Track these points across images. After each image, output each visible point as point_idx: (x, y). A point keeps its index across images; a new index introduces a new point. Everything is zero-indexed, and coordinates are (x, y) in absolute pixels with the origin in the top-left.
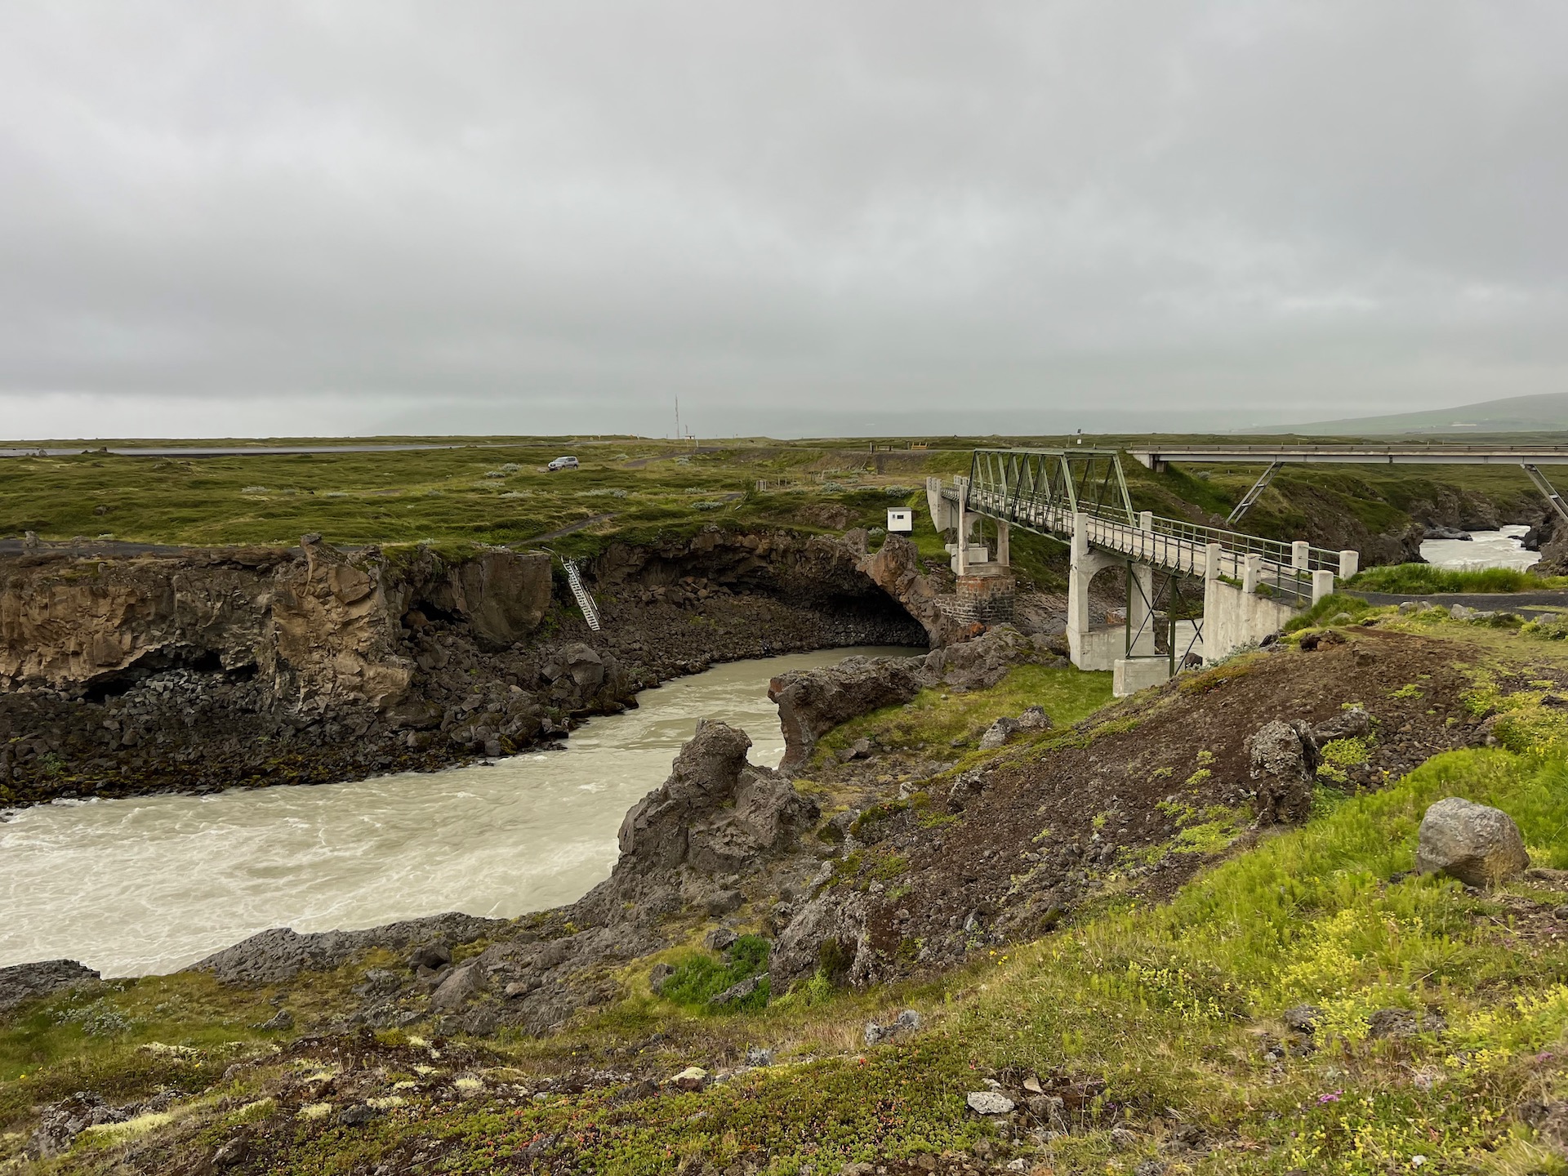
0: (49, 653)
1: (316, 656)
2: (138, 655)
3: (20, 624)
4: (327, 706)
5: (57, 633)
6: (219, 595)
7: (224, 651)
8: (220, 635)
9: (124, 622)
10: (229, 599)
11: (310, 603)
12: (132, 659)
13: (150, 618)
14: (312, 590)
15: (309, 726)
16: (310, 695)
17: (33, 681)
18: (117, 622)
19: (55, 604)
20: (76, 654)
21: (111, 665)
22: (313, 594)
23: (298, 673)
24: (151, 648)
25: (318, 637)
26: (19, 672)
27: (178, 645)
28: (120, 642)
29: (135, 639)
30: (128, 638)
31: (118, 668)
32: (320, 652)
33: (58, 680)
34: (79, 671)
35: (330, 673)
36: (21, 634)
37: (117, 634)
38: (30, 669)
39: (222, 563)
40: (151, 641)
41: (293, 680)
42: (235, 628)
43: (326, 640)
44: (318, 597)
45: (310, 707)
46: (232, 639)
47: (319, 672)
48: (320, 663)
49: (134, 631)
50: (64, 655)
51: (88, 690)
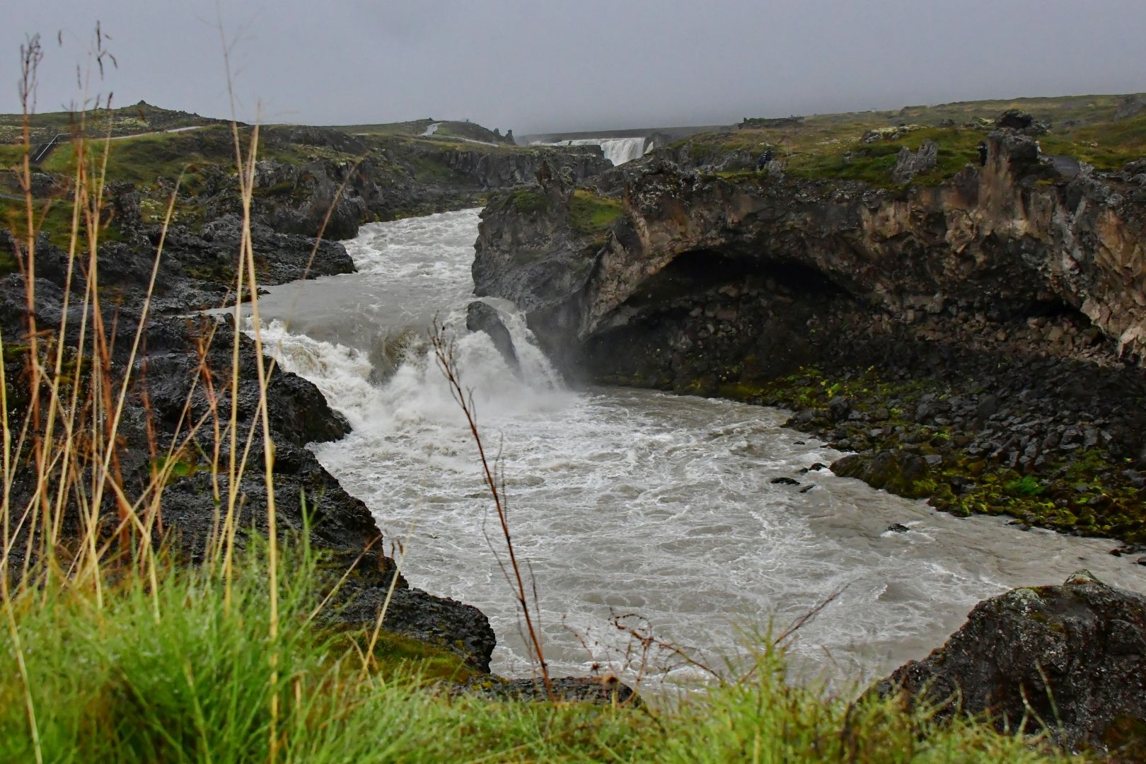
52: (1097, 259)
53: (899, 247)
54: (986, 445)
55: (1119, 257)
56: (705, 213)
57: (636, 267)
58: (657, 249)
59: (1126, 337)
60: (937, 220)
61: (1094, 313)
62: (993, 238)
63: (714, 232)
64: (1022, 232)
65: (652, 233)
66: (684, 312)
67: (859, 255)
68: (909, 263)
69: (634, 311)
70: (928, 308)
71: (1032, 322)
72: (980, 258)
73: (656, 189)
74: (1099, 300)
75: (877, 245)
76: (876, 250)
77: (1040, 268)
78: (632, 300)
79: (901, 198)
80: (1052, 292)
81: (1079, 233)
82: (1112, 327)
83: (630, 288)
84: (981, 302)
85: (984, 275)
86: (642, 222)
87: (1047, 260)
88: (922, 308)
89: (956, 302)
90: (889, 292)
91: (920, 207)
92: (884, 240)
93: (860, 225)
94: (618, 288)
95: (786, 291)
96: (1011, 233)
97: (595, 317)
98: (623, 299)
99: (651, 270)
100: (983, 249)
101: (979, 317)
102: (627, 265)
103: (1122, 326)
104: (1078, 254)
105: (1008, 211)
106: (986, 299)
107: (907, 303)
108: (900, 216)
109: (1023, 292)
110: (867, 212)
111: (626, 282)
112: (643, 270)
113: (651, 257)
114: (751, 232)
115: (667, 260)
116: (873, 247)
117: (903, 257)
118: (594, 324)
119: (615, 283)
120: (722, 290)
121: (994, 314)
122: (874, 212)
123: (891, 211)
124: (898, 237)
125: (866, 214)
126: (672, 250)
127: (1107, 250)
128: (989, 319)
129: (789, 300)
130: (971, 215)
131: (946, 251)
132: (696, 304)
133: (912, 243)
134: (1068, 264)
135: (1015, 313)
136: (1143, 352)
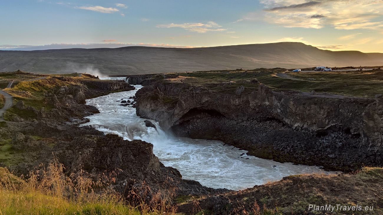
0: (309, 122)
1: (376, 134)
2: (329, 126)
3: (304, 114)
4: (378, 151)
5: (311, 117)
6: (351, 111)
7: (352, 128)
8: (351, 123)
9: (327, 116)
10: (354, 113)
11: (376, 116)
12: (328, 127)
13: (333, 116)
14: (377, 112)
15: (371, 156)
16: (373, 146)
17: (306, 129)
18: (325, 116)
19: (311, 110)
20: (315, 123)
21: (322, 128)
22: (377, 114)
23: (369, 138)
24: (333, 125)
25: (377, 128)
26: (303, 126)
27: (340, 125)
28: (325, 122)
29: (329, 121)
30: (327, 121)
31: (324, 129)
33: (311, 130)
34: (315, 128)
35: (380, 140)
36: (304, 117)
37: (325, 119)
38: (305, 126)
39: (354, 102)
40: (333, 122)
41: (368, 140)
42: (355, 122)
43: (380, 129)
44: (379, 115)
45: (372, 150)
46: (354, 125)
47: (377, 139)
48: (377, 136)
49: (329, 119)
50: (312, 123)
51: (317, 134)
52: (288, 110)
53: (239, 107)
55: (294, 110)
57: (182, 112)
58: (186, 108)
59: (296, 125)
60: (248, 102)
61: (287, 121)
62: (260, 106)
63: (198, 104)
64: (268, 104)
65: (185, 105)
66: (189, 121)
67: (230, 109)
68: (240, 110)
69: (180, 121)
70: (244, 119)
71: (268, 122)
72: (257, 109)
73: (186, 96)
74: (288, 118)
75: (234, 107)
76: (234, 108)
77: (271, 112)
78: (180, 119)
79: (239, 97)
80: (273, 116)
81: (282, 105)
82: (292, 123)
83: (180, 117)
84: (256, 118)
85: (258, 113)
86: (183, 102)
87: (273, 110)
88: (242, 119)
89: (250, 118)
90: (235, 116)
91: (244, 99)
93: (231, 103)
94: (178, 117)
95: (210, 116)
96: (265, 105)
97: (173, 123)
99: (185, 113)
100: (258, 108)
101: (255, 121)
102: (180, 111)
103: (294, 123)
104: (282, 109)
105: (264, 100)
107: (239, 118)
108: (239, 101)
109: (266, 116)
110: (232, 100)
111: (180, 115)
112: (183, 113)
113: (185, 110)
114: (206, 104)
115: (188, 110)
116: (233, 107)
118: (172, 125)
119: (177, 115)
120: (197, 116)
122: (233, 100)
123: (237, 100)
124: (238, 105)
125: (232, 101)
126: (189, 108)
127: (291, 109)
128: (258, 121)
129: (211, 118)
130: (255, 101)
131: (249, 108)
132: (191, 119)
133: (242, 106)
134: (279, 111)
135: (263, 120)
136: (300, 128)
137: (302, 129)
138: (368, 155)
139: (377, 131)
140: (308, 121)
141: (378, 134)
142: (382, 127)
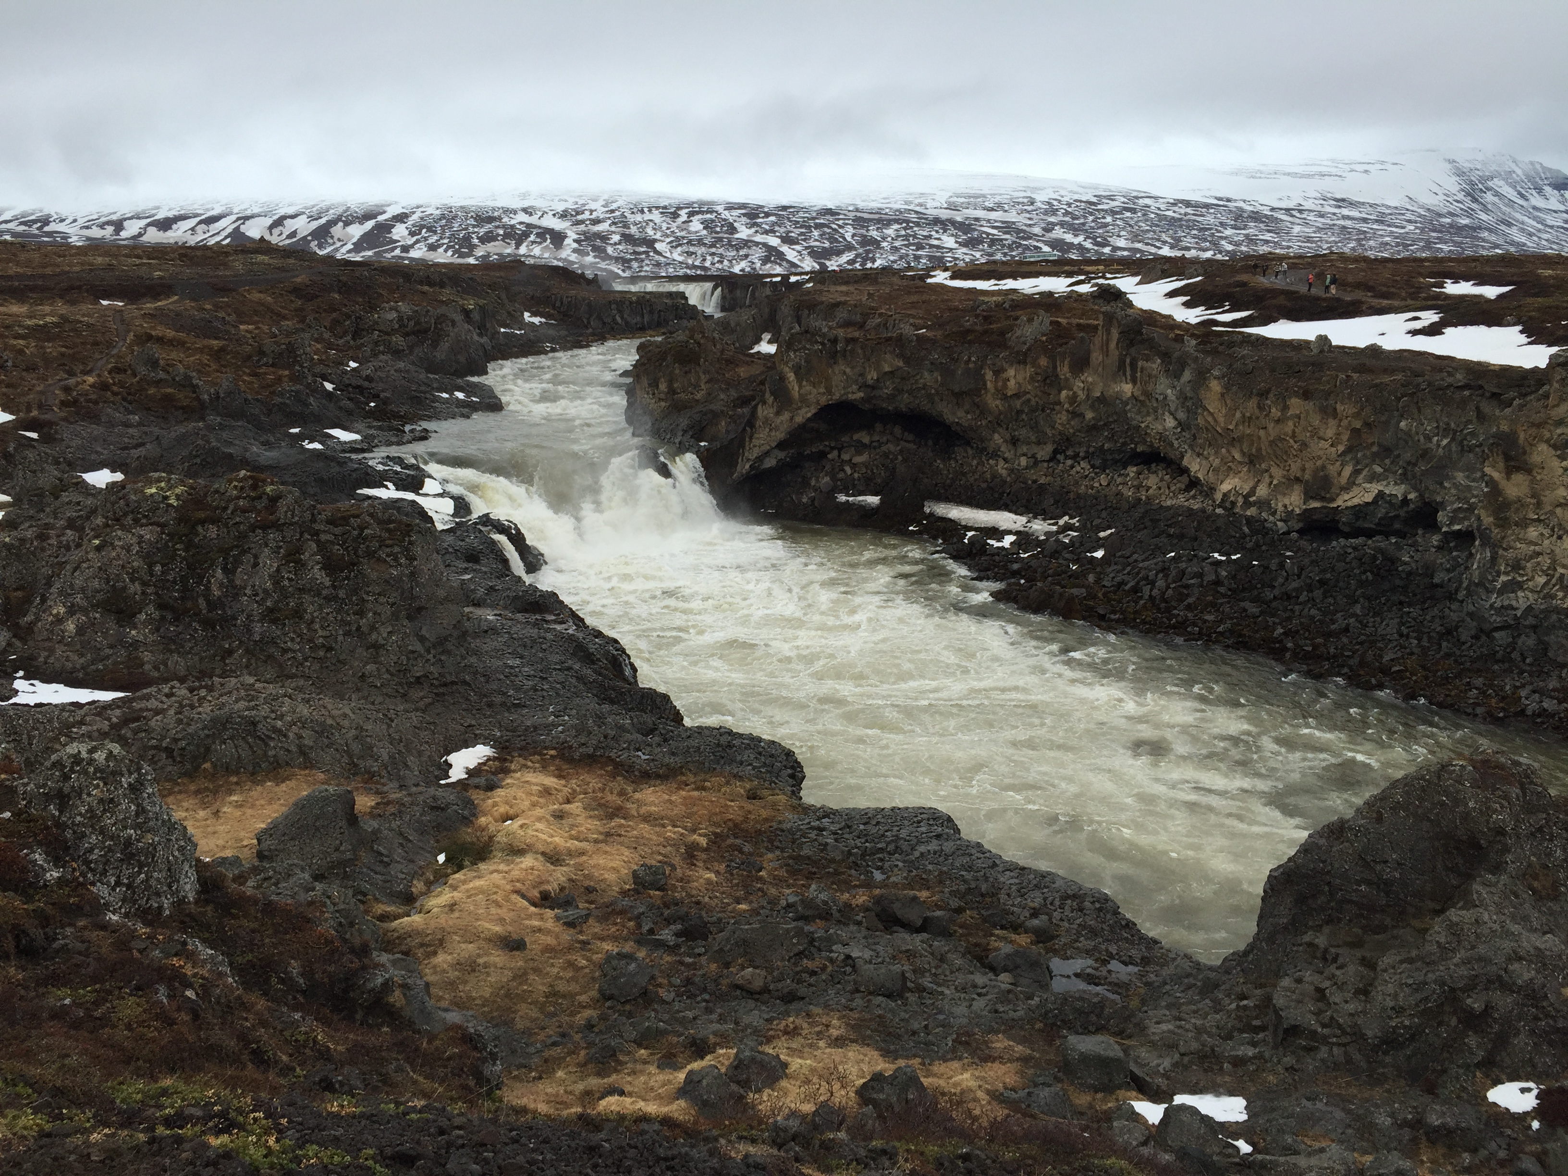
0: (1278, 473)
1: (1533, 533)
3: (1259, 438)
4: (1530, 608)
5: (1286, 452)
6: (1448, 429)
7: (1442, 505)
8: (1441, 484)
9: (1349, 450)
10: (1459, 437)
11: (1542, 453)
13: (1375, 449)
14: (1547, 435)
16: (1513, 586)
17: (1264, 504)
18: (1341, 448)
20: (1298, 480)
21: (1323, 499)
22: (1547, 441)
23: (1501, 552)
24: (1370, 486)
25: (1539, 505)
26: (1252, 492)
28: (1339, 474)
29: (1356, 472)
30: (1348, 471)
31: (1331, 506)
32: (1541, 529)
33: (1280, 508)
34: (1295, 501)
35: (1546, 561)
36: (1259, 450)
37: (1339, 463)
38: (1262, 491)
40: (1372, 477)
41: (1494, 559)
42: (1460, 477)
43: (1552, 513)
44: (1555, 447)
45: (1506, 603)
46: (1453, 491)
47: (1531, 557)
48: (1536, 544)
49: (1358, 463)
50: (1289, 479)
51: (1301, 525)
52: (1200, 420)
53: (1018, 404)
54: (1118, 579)
55: (1221, 420)
56: (848, 370)
58: (805, 401)
59: (1225, 487)
60: (1053, 382)
61: (1195, 466)
62: (1102, 400)
63: (855, 387)
64: (1128, 395)
65: (800, 387)
66: (823, 455)
67: (982, 410)
68: (1024, 417)
69: (781, 455)
70: (1039, 456)
71: (1132, 470)
72: (1089, 415)
73: (805, 348)
74: (1199, 455)
75: (998, 402)
76: (997, 406)
77: (1143, 425)
78: (781, 445)
79: (1021, 361)
80: (1151, 446)
81: (1183, 398)
82: (1212, 477)
83: (780, 435)
84: (1087, 452)
85: (1093, 429)
86: (791, 376)
87: (1150, 419)
88: (1034, 456)
89: (1063, 452)
90: (1005, 441)
91: (1038, 370)
92: (1005, 397)
93: (984, 384)
94: (769, 435)
95: (911, 437)
96: (1118, 395)
97: (749, 460)
98: (774, 444)
99: (799, 419)
100: (1092, 407)
101: (1083, 464)
102: (778, 413)
103: (1221, 477)
104: (1181, 415)
105: (1116, 376)
106: (1091, 450)
107: (1020, 451)
108: (1020, 378)
109: (1124, 444)
110: (991, 373)
111: (777, 429)
112: (792, 418)
113: (799, 408)
114: (888, 387)
115: (814, 411)
116: (994, 403)
117: (1019, 412)
118: (747, 466)
119: (768, 430)
120: (856, 437)
121: (1098, 462)
122: (997, 373)
123: (1011, 372)
124: (1017, 396)
125: (989, 375)
126: (818, 403)
127: (1212, 414)
128: (1093, 466)
129: (912, 446)
130: (1083, 378)
131: (1057, 408)
132: (832, 448)
133: (1029, 400)
134: (1170, 423)
135: (1116, 462)
136: (1240, 500)
137: (1247, 504)
138: (1487, 627)
139: (1539, 520)
140: (1274, 471)
141: (1542, 534)
142: (1560, 505)
